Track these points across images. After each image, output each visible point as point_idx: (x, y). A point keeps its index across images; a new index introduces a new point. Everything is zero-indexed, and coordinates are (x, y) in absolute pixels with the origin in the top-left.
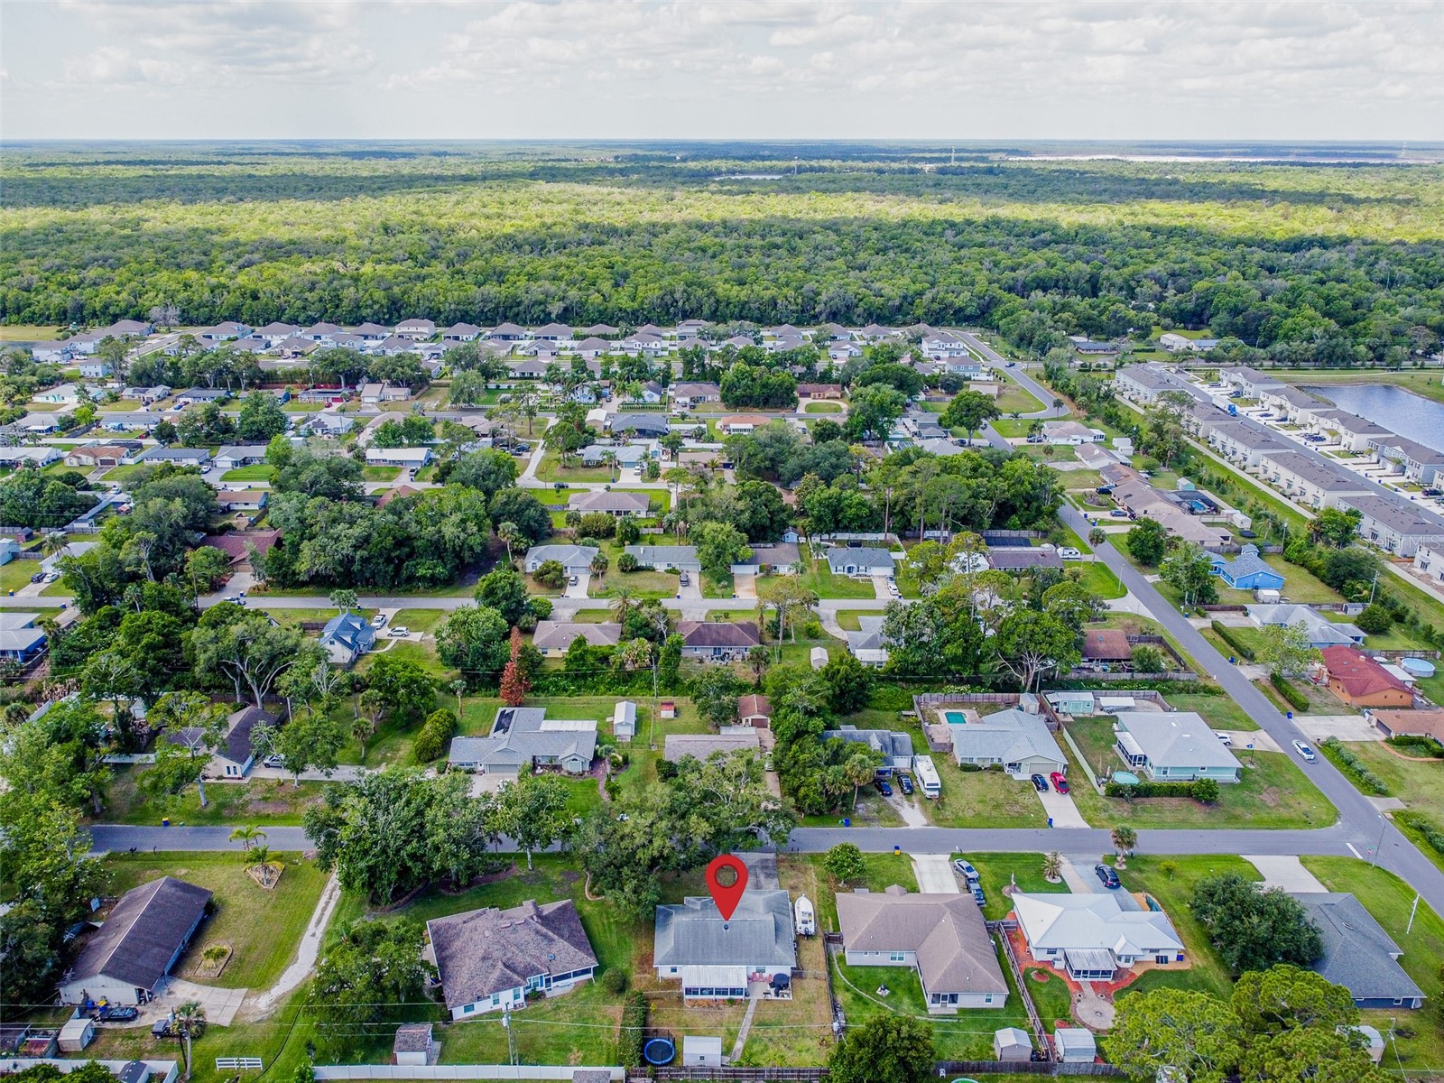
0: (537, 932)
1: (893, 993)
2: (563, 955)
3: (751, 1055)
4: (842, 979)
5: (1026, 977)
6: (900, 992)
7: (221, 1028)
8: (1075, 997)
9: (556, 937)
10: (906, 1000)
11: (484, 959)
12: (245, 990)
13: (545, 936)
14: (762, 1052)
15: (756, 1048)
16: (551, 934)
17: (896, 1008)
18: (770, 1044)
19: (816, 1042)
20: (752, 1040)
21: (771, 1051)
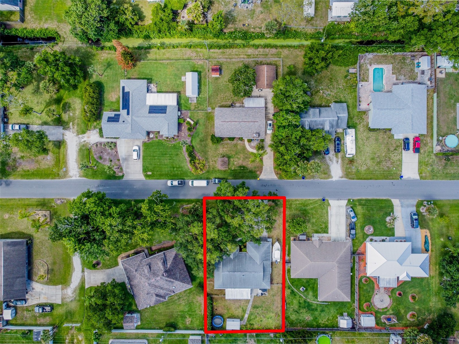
0: (167, 280)
1: (307, 290)
2: (178, 286)
3: (250, 320)
4: (288, 282)
5: (360, 281)
6: (309, 289)
7: (59, 305)
8: (376, 292)
9: (174, 281)
10: (311, 293)
11: (147, 294)
12: (60, 286)
13: (170, 281)
14: (254, 319)
15: (252, 317)
16: (172, 280)
17: (306, 297)
18: (258, 315)
19: (274, 314)
20: (251, 314)
21: (258, 318)
